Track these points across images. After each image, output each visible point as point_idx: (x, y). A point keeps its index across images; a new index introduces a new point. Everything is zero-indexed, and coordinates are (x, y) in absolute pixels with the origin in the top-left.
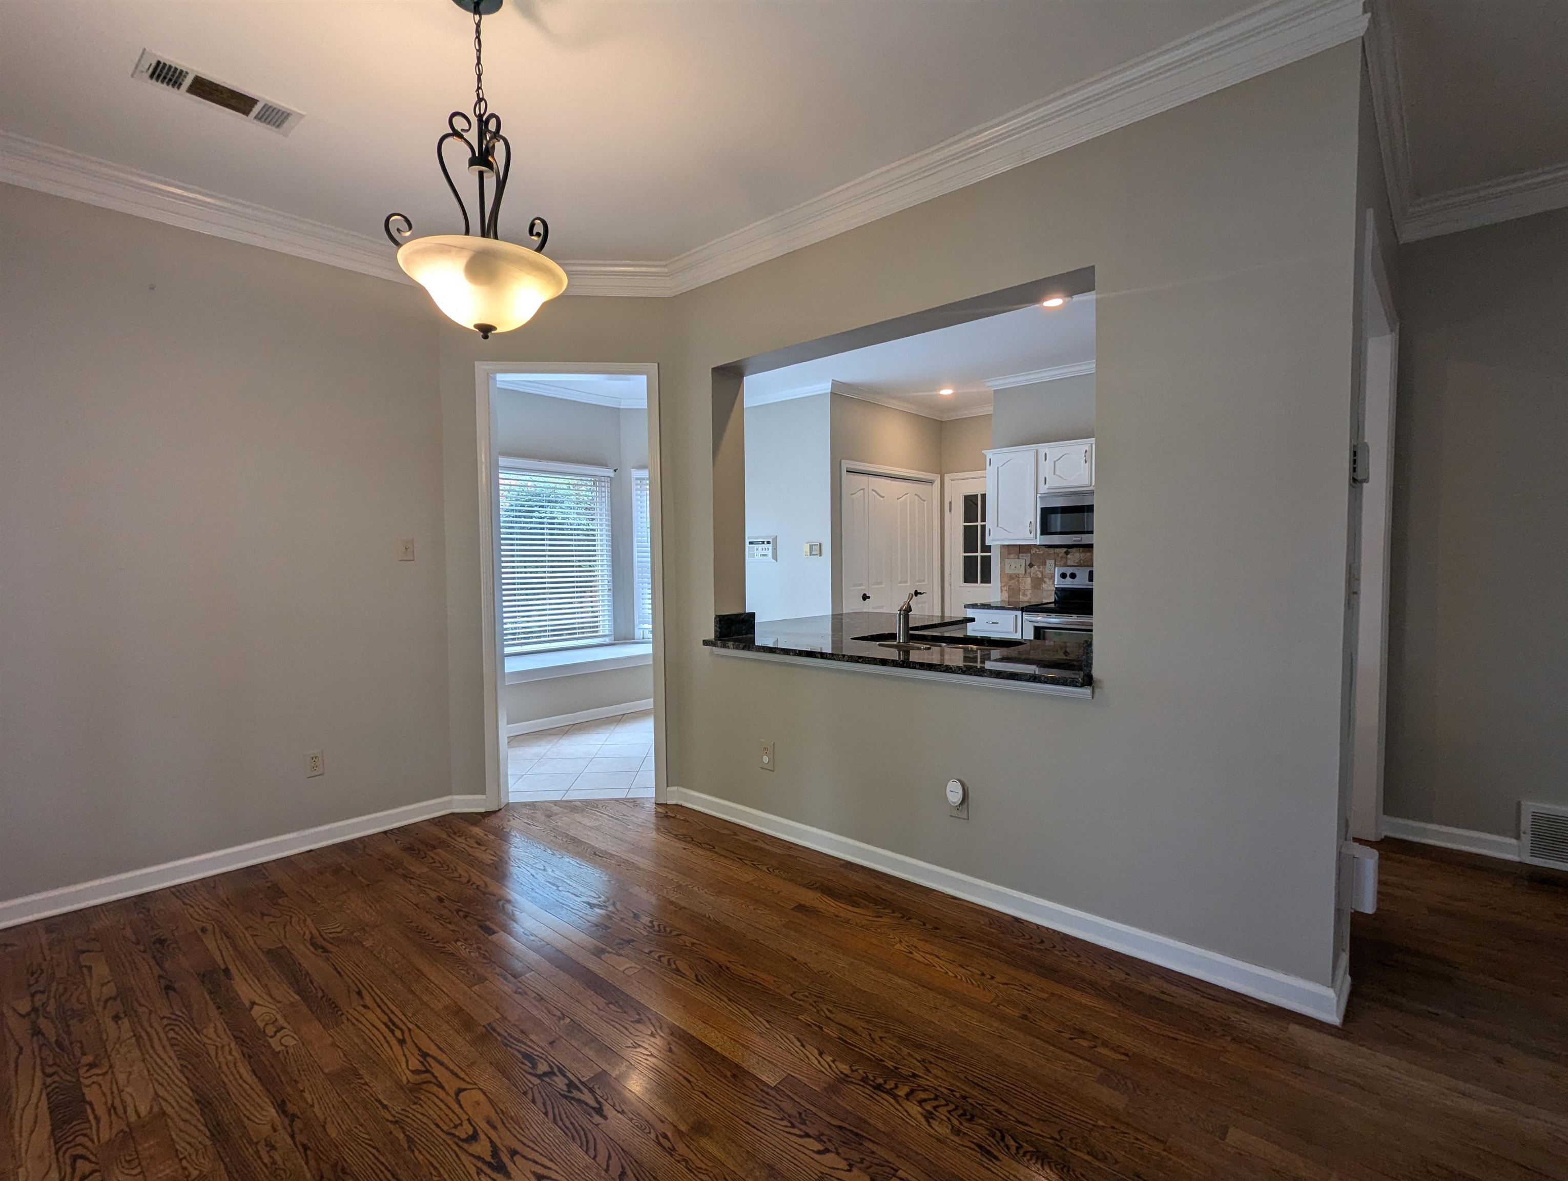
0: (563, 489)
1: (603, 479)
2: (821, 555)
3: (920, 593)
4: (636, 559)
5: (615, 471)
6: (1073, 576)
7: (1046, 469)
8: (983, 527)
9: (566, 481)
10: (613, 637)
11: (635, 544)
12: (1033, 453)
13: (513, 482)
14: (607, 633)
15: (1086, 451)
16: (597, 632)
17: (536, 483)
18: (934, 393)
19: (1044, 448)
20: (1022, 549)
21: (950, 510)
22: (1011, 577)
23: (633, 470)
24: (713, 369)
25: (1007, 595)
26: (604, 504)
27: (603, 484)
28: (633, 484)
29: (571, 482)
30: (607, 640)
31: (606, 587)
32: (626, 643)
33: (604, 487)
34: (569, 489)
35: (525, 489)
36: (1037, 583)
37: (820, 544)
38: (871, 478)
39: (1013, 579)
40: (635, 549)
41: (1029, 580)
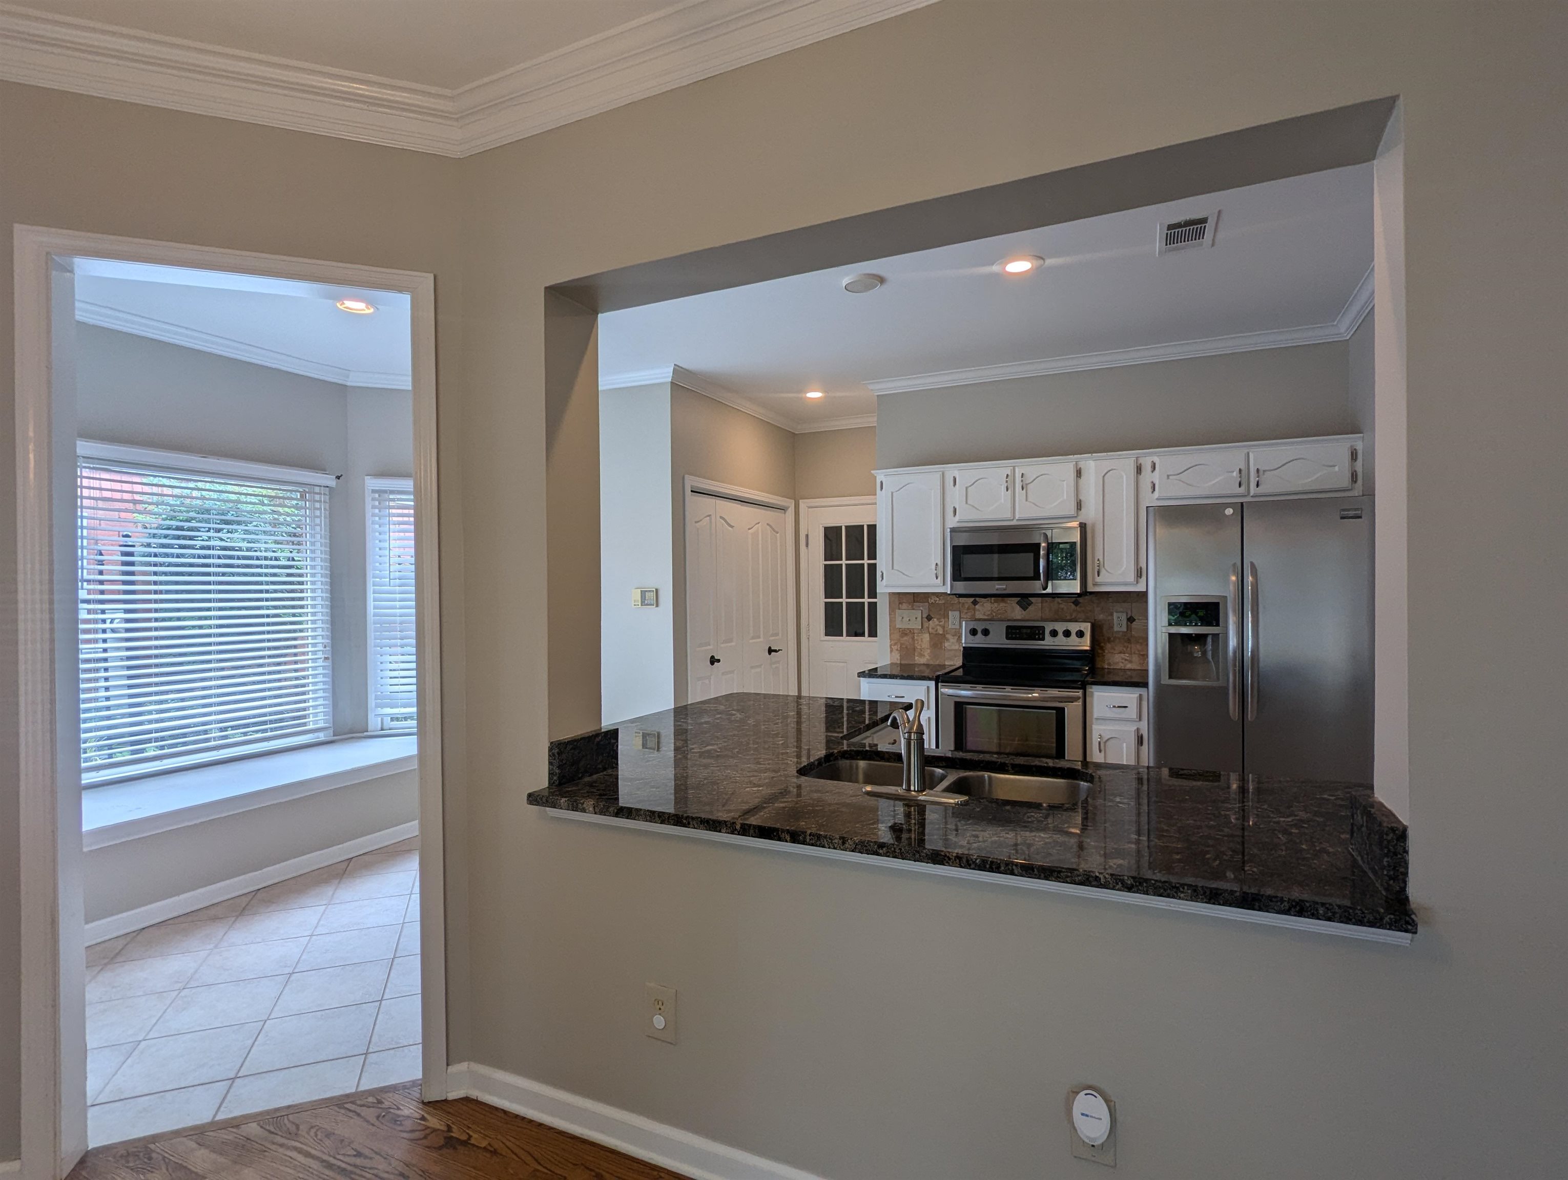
0: (251, 503)
1: (317, 489)
2: (657, 606)
3: (775, 651)
4: (371, 610)
5: (338, 478)
6: (986, 632)
7: (955, 497)
8: (873, 568)
9: (258, 491)
10: (331, 731)
11: (370, 589)
12: (938, 476)
13: (167, 491)
14: (321, 725)
15: (1007, 475)
16: (304, 724)
17: (204, 493)
18: (800, 395)
19: (952, 470)
20: (916, 599)
21: (807, 545)
22: (904, 633)
23: (366, 478)
24: (546, 288)
25: (898, 657)
26: (318, 528)
27: (317, 497)
28: (368, 499)
29: (264, 492)
30: (322, 736)
31: (320, 655)
32: (353, 738)
33: (320, 501)
34: (263, 504)
35: (188, 501)
36: (938, 641)
37: (657, 590)
38: (720, 502)
39: (906, 634)
40: (370, 596)
41: (926, 637)
